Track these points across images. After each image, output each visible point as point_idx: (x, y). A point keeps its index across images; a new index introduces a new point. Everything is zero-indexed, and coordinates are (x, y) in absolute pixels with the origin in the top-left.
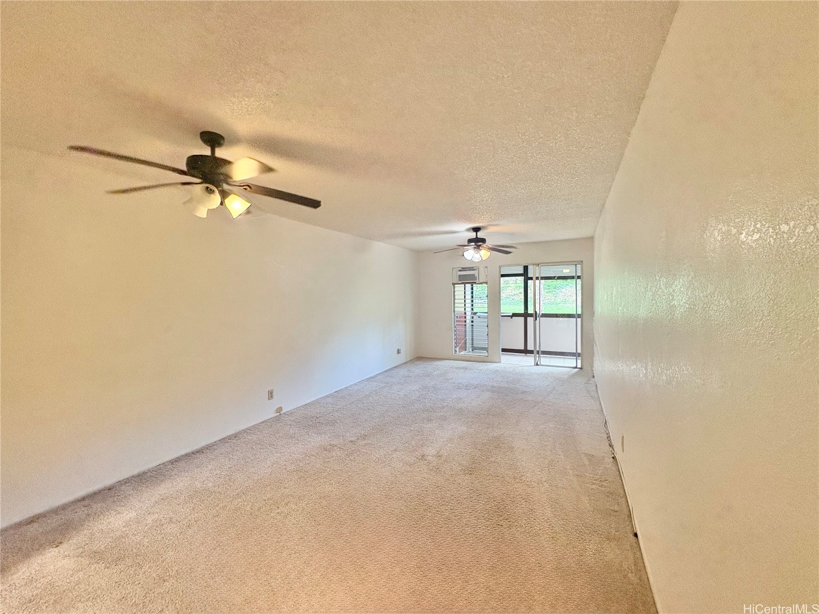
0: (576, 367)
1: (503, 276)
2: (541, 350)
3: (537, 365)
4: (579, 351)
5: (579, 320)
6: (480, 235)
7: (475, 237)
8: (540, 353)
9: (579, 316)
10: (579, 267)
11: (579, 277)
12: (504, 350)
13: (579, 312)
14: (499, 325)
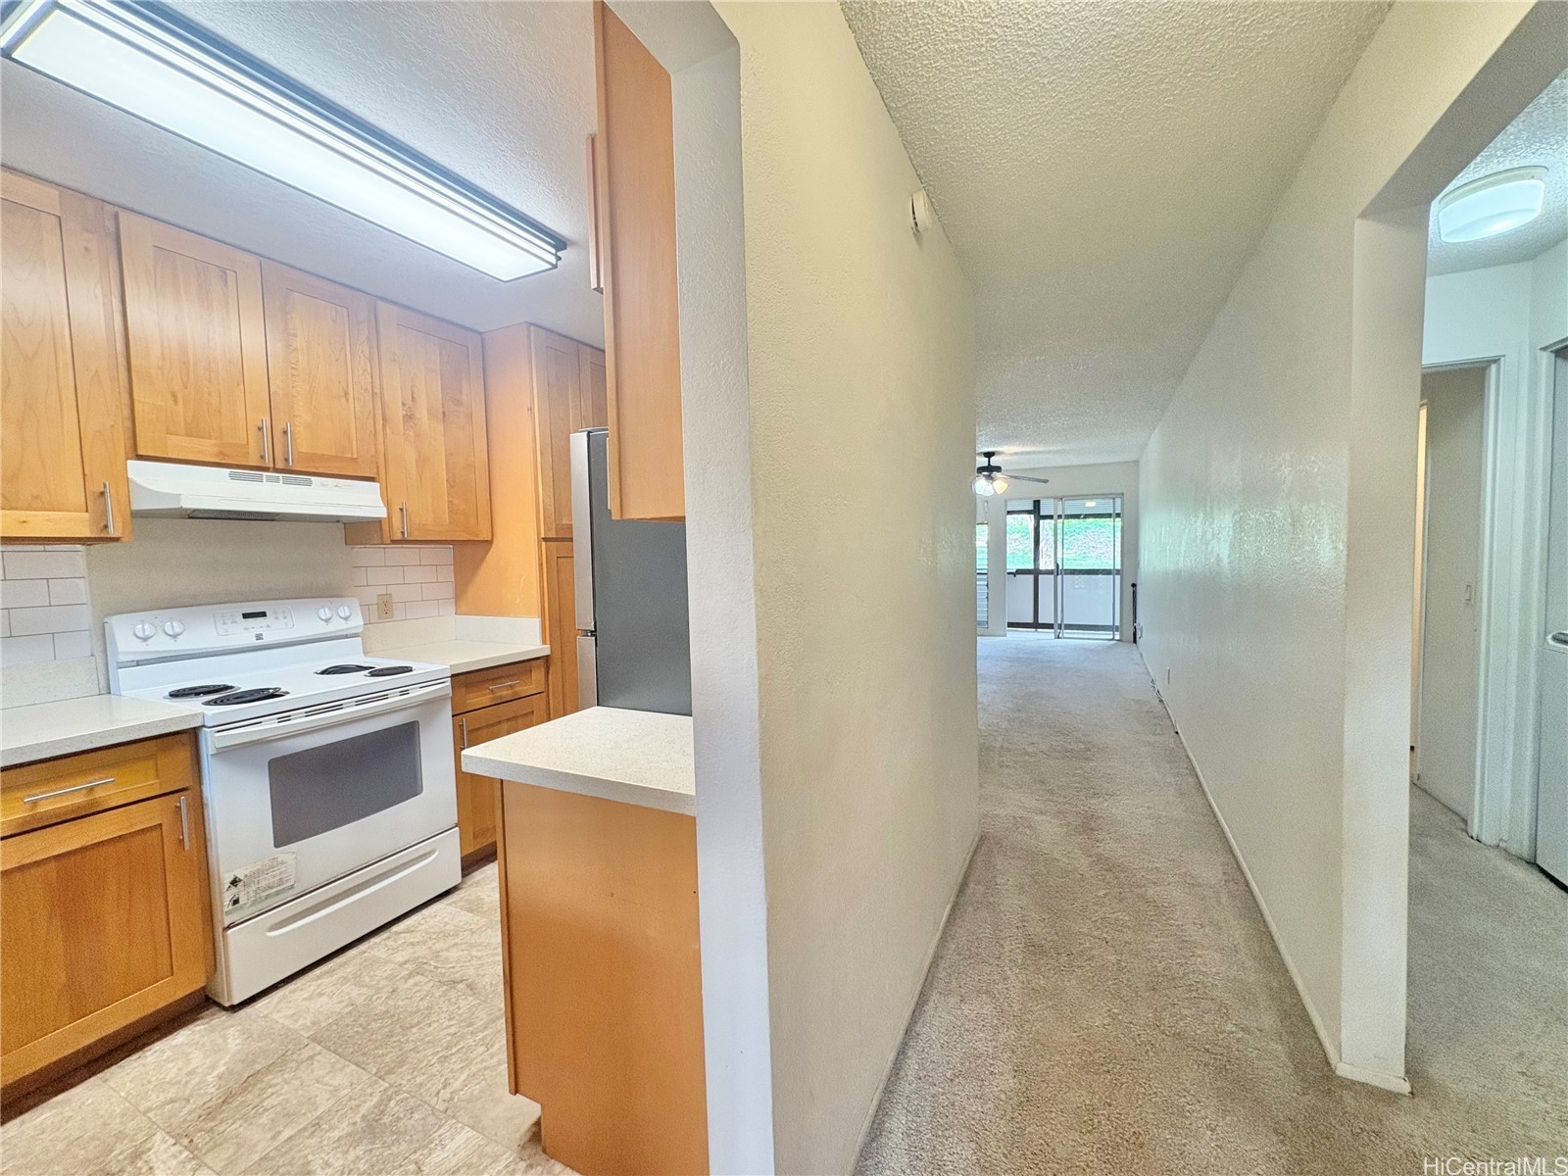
0: (1113, 639)
1: (1009, 513)
2: (1065, 622)
3: (1059, 637)
4: (1117, 623)
5: (1118, 577)
6: (995, 461)
7: (986, 465)
8: (1063, 627)
9: (1118, 572)
10: (1118, 501)
11: (1118, 515)
12: (1011, 625)
13: (1118, 567)
14: (1004, 586)
